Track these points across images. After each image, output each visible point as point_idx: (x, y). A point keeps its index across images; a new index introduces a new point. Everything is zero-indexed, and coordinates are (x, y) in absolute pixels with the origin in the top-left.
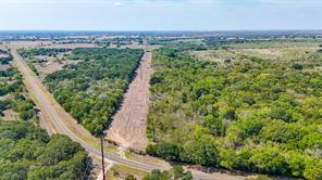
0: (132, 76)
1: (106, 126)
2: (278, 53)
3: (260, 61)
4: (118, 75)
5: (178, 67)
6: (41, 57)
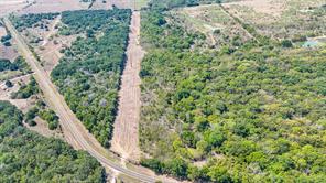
6: (35, 32)
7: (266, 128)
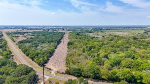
0: (59, 42)
1: (46, 62)
2: (126, 34)
3: (118, 37)
4: (52, 42)
5: (80, 39)
6: (16, 35)
7: (144, 57)
